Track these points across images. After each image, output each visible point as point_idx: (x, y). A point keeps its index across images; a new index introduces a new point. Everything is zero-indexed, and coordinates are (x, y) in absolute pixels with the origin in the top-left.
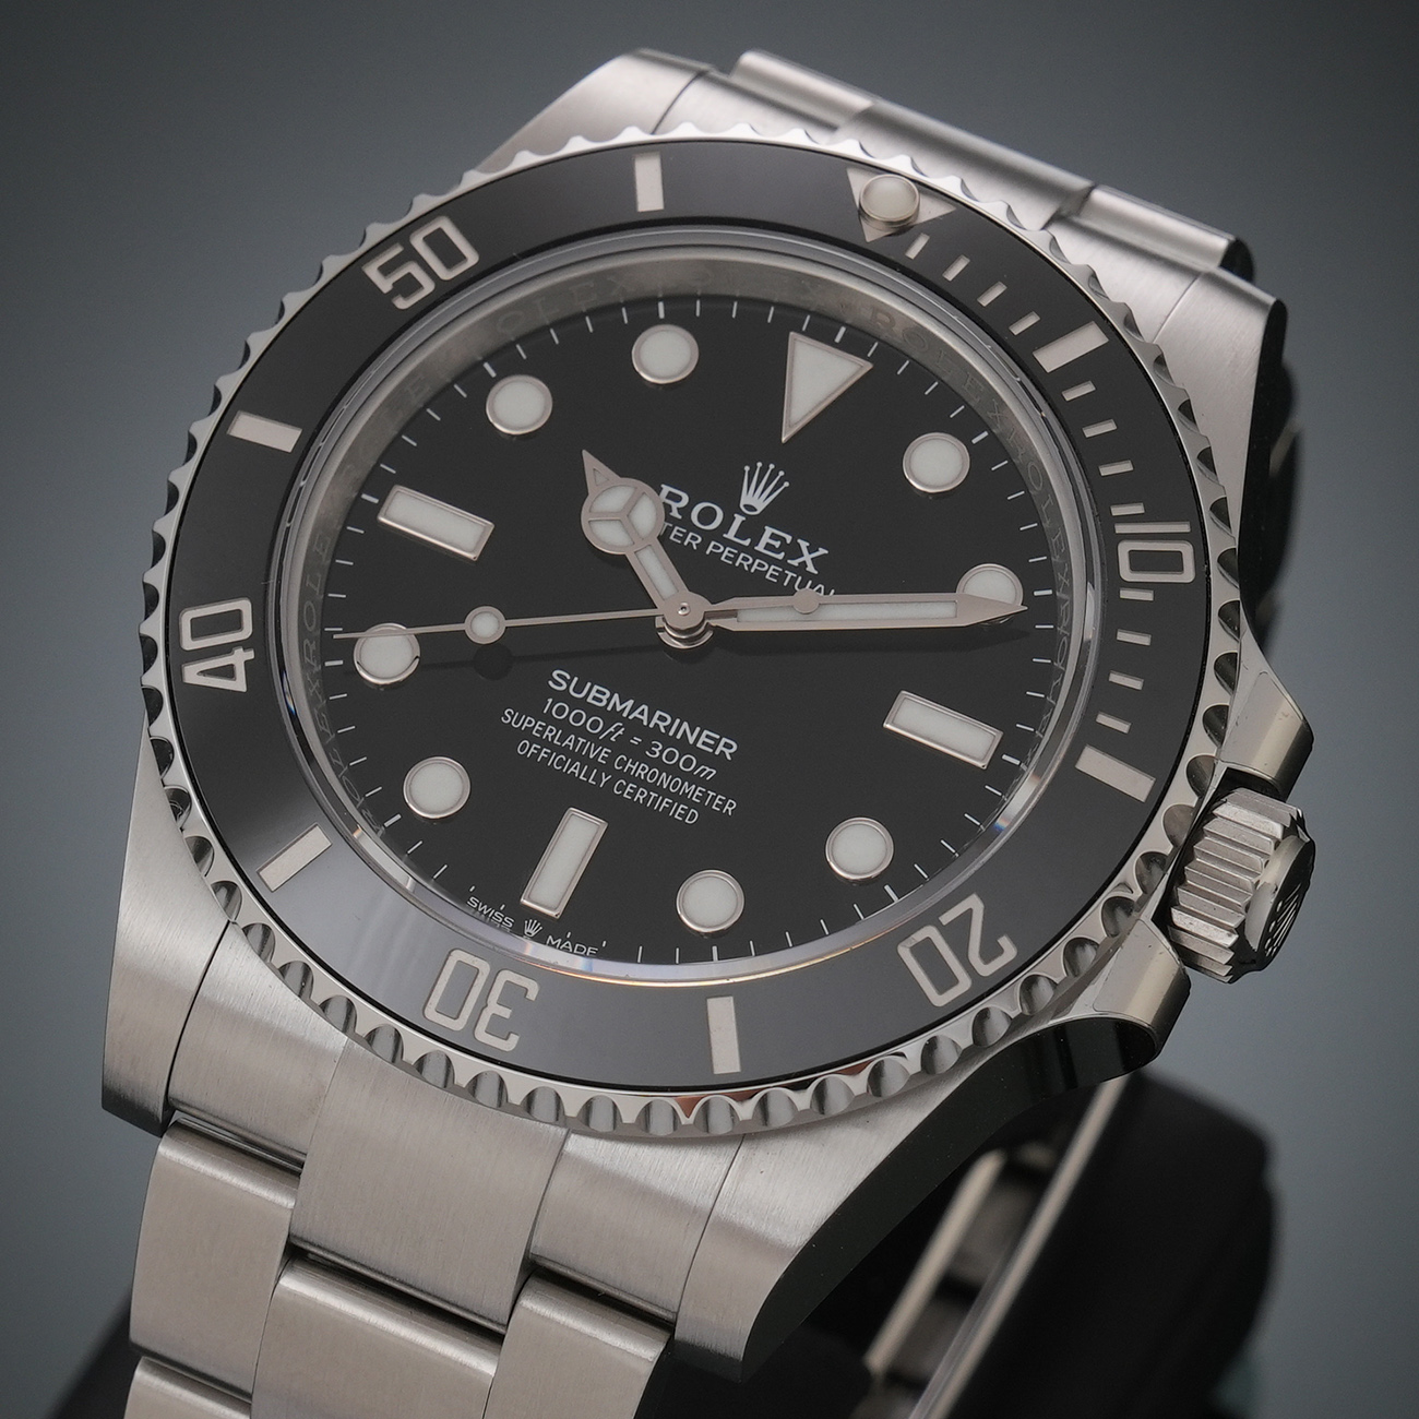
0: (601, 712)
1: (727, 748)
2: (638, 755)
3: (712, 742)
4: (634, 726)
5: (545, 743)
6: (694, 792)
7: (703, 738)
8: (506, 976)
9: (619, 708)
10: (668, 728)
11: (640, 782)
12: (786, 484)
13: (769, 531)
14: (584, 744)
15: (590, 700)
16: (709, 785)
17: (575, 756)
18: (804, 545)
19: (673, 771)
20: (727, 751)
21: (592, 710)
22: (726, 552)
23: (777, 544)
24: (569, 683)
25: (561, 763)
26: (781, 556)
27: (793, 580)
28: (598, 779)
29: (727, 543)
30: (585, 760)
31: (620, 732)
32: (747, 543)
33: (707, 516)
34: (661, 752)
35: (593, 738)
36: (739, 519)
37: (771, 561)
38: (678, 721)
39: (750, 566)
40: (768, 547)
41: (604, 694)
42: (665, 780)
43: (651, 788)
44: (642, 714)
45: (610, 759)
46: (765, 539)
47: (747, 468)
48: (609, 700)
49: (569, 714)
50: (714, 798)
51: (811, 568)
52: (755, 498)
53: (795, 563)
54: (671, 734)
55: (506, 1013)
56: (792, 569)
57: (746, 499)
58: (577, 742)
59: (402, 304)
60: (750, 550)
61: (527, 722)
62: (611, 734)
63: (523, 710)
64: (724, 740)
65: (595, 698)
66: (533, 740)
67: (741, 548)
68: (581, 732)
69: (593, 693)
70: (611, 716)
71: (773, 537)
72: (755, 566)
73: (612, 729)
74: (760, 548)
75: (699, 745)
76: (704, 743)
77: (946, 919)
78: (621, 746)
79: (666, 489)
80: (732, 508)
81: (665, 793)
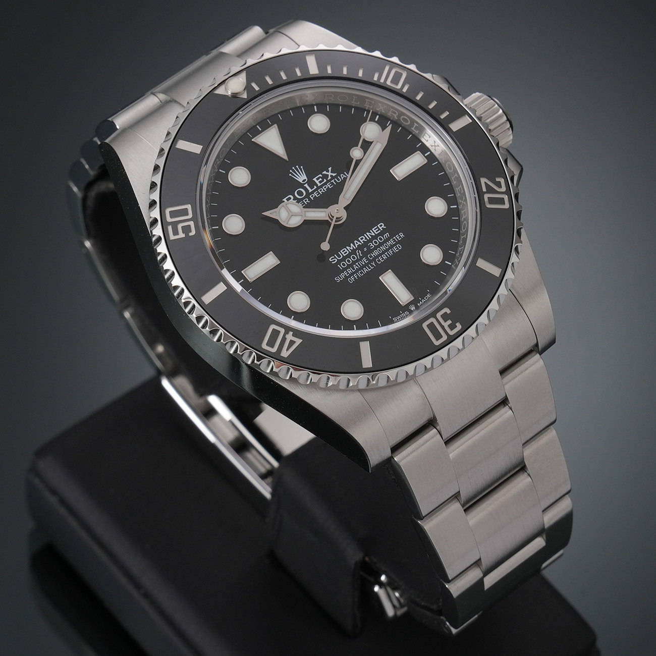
0: (350, 254)
1: (381, 226)
2: (370, 251)
3: (377, 229)
4: (360, 248)
5: (352, 274)
6: (391, 242)
7: (375, 231)
8: (439, 315)
9: (352, 249)
10: (366, 238)
11: (380, 255)
12: (302, 167)
13: (315, 179)
14: (359, 264)
15: (345, 255)
16: (391, 237)
17: (362, 268)
18: (325, 172)
19: (381, 244)
20: (383, 227)
21: (348, 256)
22: (315, 194)
23: (321, 179)
24: (335, 257)
25: (361, 273)
26: (325, 181)
27: (335, 181)
28: (372, 266)
29: (313, 192)
30: (364, 266)
31: (360, 252)
32: (315, 187)
33: (300, 193)
34: (373, 244)
35: (358, 260)
36: (306, 185)
37: (325, 184)
38: (365, 235)
39: (324, 190)
40: (320, 182)
41: (345, 250)
42: (383, 248)
43: (383, 253)
44: (357, 243)
45: (368, 259)
46: (317, 182)
47: (290, 175)
48: (347, 250)
49: (346, 263)
50: (396, 238)
51: (334, 175)
52: (302, 177)
53: (330, 178)
54: (368, 239)
55: (449, 322)
56: (331, 180)
57: (300, 180)
58: (357, 265)
59: (193, 233)
60: (318, 188)
61: (342, 276)
62: (359, 255)
63: (338, 275)
64: (378, 226)
65: (345, 253)
66: (349, 277)
67: (316, 190)
68: (354, 263)
69: (343, 253)
70: (353, 252)
71: (317, 179)
72: (325, 189)
73: (358, 254)
74: (319, 185)
75: (376, 233)
76: (377, 231)
77: (484, 189)
78: (365, 254)
79: (285, 200)
80: (302, 186)
81: (387, 250)
